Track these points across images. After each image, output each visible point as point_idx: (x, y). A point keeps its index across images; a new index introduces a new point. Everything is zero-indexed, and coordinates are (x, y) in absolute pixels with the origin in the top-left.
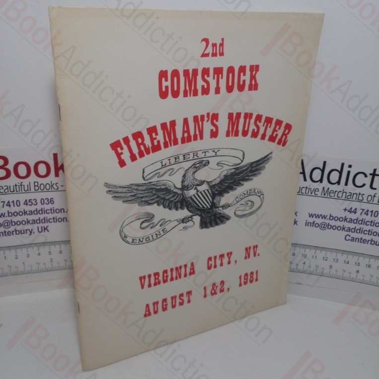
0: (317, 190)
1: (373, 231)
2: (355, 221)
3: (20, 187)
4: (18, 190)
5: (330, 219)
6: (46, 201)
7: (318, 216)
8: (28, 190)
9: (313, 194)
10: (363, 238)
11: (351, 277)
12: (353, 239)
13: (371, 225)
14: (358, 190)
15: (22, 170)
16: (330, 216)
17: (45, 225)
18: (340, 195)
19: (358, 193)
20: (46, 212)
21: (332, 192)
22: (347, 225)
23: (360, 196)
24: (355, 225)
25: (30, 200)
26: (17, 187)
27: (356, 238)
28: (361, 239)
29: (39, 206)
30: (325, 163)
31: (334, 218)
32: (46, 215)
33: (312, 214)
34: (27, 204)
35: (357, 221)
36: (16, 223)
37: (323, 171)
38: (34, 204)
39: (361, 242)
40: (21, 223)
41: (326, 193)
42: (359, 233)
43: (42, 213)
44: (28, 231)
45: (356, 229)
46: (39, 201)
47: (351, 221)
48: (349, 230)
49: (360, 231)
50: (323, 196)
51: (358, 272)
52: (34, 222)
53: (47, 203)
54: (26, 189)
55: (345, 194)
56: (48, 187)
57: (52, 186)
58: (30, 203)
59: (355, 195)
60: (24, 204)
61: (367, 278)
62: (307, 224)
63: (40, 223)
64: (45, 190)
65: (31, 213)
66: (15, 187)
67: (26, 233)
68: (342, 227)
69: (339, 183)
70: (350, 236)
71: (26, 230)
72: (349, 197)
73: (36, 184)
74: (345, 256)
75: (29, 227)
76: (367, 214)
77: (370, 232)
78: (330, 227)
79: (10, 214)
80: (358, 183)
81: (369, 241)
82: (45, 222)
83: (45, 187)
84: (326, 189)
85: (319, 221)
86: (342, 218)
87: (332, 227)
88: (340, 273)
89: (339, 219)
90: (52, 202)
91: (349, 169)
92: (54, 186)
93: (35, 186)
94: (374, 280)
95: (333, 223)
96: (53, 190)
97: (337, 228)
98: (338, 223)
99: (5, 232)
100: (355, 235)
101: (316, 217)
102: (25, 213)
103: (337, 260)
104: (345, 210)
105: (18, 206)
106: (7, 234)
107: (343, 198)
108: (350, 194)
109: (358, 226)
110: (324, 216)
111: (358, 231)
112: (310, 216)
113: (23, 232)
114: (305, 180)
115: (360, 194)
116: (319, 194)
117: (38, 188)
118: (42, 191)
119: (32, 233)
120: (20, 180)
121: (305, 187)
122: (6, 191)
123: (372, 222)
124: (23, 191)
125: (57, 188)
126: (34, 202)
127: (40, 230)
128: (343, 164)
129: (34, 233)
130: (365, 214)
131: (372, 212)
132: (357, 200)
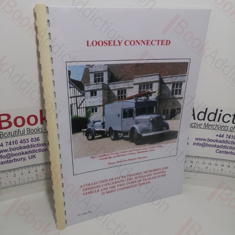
0: (201, 125)
1: (233, 147)
2: (222, 142)
3: (18, 132)
4: (16, 134)
5: (208, 141)
6: (34, 140)
7: (201, 140)
8: (23, 134)
9: (199, 127)
10: (227, 151)
11: (218, 173)
12: (220, 152)
13: (231, 144)
14: (225, 124)
15: (19, 122)
16: (208, 139)
17: (34, 154)
18: (214, 127)
19: (225, 126)
20: (34, 146)
21: (210, 125)
22: (217, 144)
23: (226, 127)
24: (222, 144)
25: (24, 140)
26: (16, 132)
27: (222, 151)
28: (225, 151)
29: (30, 143)
30: (207, 109)
31: (210, 140)
32: (34, 148)
33: (197, 138)
34: (22, 142)
35: (223, 142)
36: (15, 155)
37: (205, 114)
38: (27, 142)
39: (225, 153)
40: (18, 154)
41: (207, 127)
42: (224, 148)
43: (32, 147)
44: (22, 159)
45: (223, 146)
46: (30, 140)
47: (220, 141)
48: (219, 147)
49: (225, 147)
50: (204, 128)
51: (222, 170)
52: (26, 153)
53: (35, 140)
54: (22, 133)
55: (217, 126)
56: (36, 131)
57: (39, 130)
58: (24, 142)
59: (223, 127)
60: (20, 143)
61: (227, 173)
62: (194, 144)
63: (30, 153)
64: (34, 133)
65: (25, 147)
66: (14, 132)
67: (21, 160)
68: (214, 145)
69: (214, 120)
70: (219, 150)
71: (21, 158)
72: (220, 128)
73: (28, 130)
74: (215, 161)
75: (23, 156)
76: (230, 138)
77: (231, 148)
78: (207, 145)
79: (11, 150)
80: (225, 120)
81: (229, 152)
82: (33, 153)
83: (34, 131)
84: (206, 124)
85: (201, 142)
86: (215, 140)
87: (209, 145)
88: (212, 171)
89: (213, 141)
90: (38, 140)
91: (221, 112)
92: (40, 130)
93: (27, 131)
94: (231, 174)
95: (209, 143)
96: (39, 132)
97: (211, 146)
98: (212, 143)
99: (8, 161)
100: (222, 150)
101: (200, 140)
102: (21, 148)
103: (211, 164)
104: (217, 135)
105: (16, 144)
106: (9, 162)
107: (216, 129)
108: (220, 126)
109: (224, 144)
110: (205, 139)
111: (224, 147)
112: (196, 140)
113: (19, 160)
114: (194, 119)
115: (226, 126)
116: (202, 127)
117: (29, 132)
118: (32, 134)
119: (25, 160)
120: (18, 128)
121: (194, 123)
122: (9, 135)
123: (232, 142)
124: (20, 135)
125: (41, 131)
126: (26, 141)
127: (30, 158)
128: (217, 110)
129: (26, 159)
130: (228, 137)
131: (233, 136)
132: (224, 130)
